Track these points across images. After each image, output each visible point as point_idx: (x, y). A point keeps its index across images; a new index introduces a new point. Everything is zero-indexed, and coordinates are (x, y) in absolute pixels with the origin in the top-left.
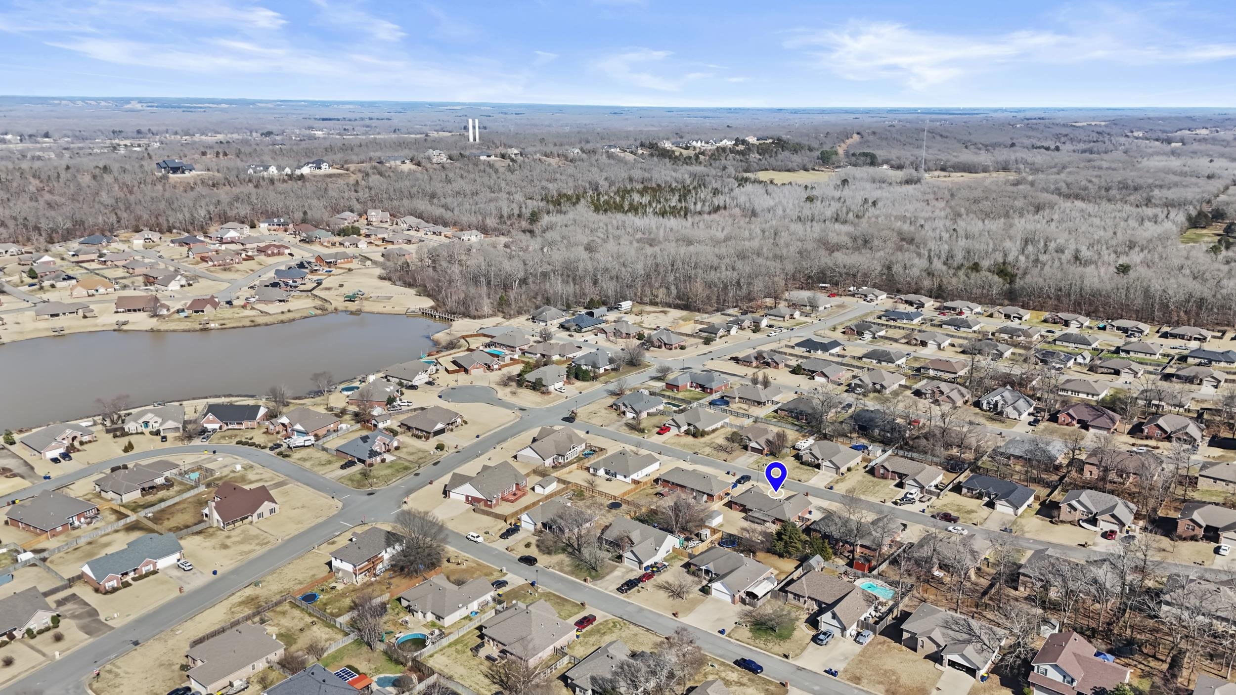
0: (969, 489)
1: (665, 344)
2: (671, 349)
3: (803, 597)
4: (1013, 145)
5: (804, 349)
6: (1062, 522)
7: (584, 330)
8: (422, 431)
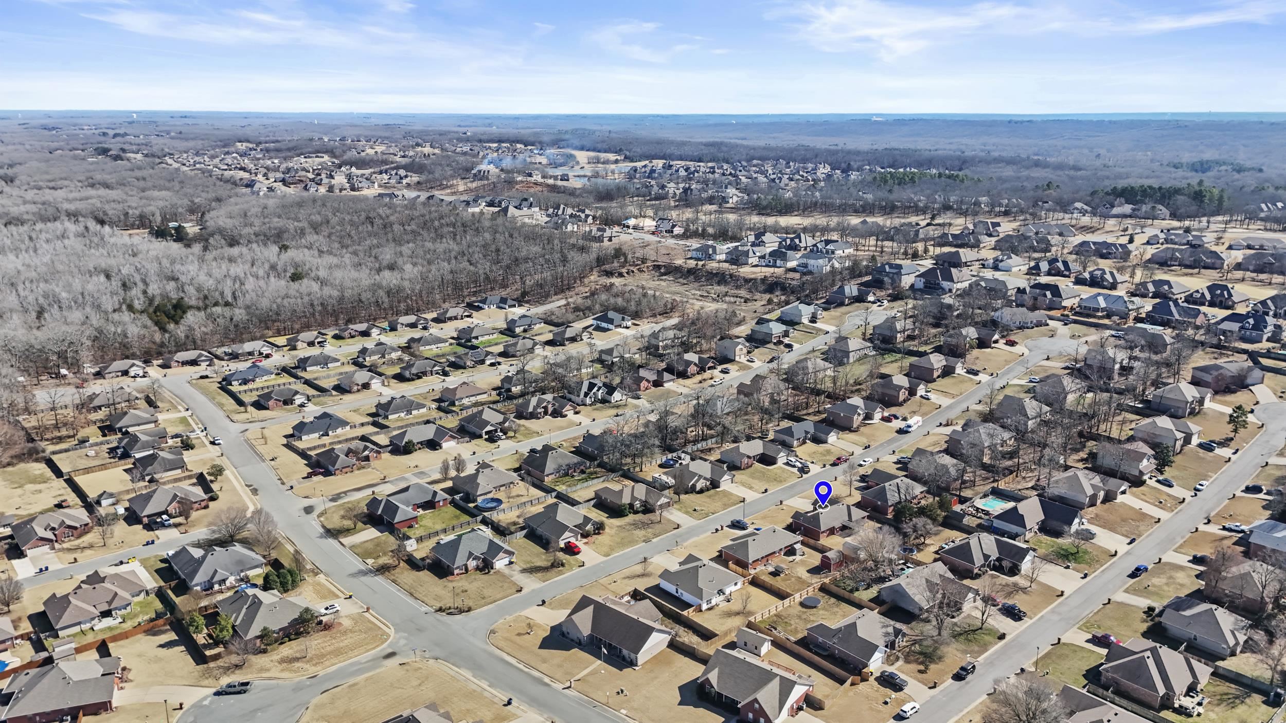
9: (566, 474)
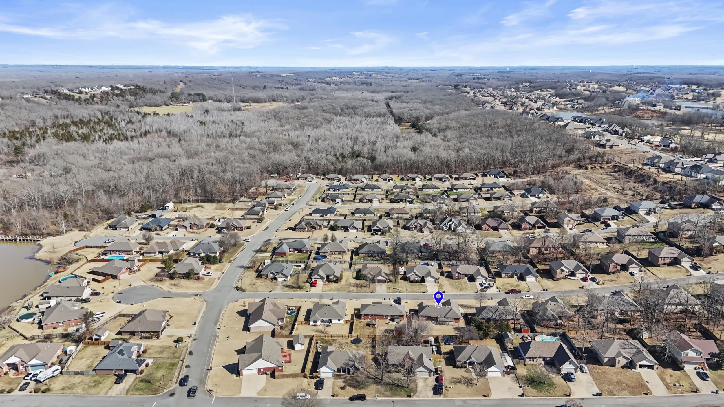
0: (506, 274)
1: (237, 228)
2: (242, 230)
3: (536, 358)
4: (265, 87)
5: (319, 215)
6: (559, 279)
7: (164, 228)
8: (149, 332)
9: (372, 256)
